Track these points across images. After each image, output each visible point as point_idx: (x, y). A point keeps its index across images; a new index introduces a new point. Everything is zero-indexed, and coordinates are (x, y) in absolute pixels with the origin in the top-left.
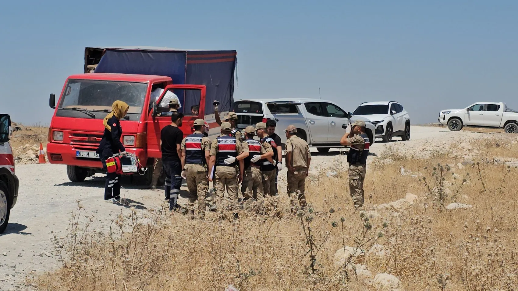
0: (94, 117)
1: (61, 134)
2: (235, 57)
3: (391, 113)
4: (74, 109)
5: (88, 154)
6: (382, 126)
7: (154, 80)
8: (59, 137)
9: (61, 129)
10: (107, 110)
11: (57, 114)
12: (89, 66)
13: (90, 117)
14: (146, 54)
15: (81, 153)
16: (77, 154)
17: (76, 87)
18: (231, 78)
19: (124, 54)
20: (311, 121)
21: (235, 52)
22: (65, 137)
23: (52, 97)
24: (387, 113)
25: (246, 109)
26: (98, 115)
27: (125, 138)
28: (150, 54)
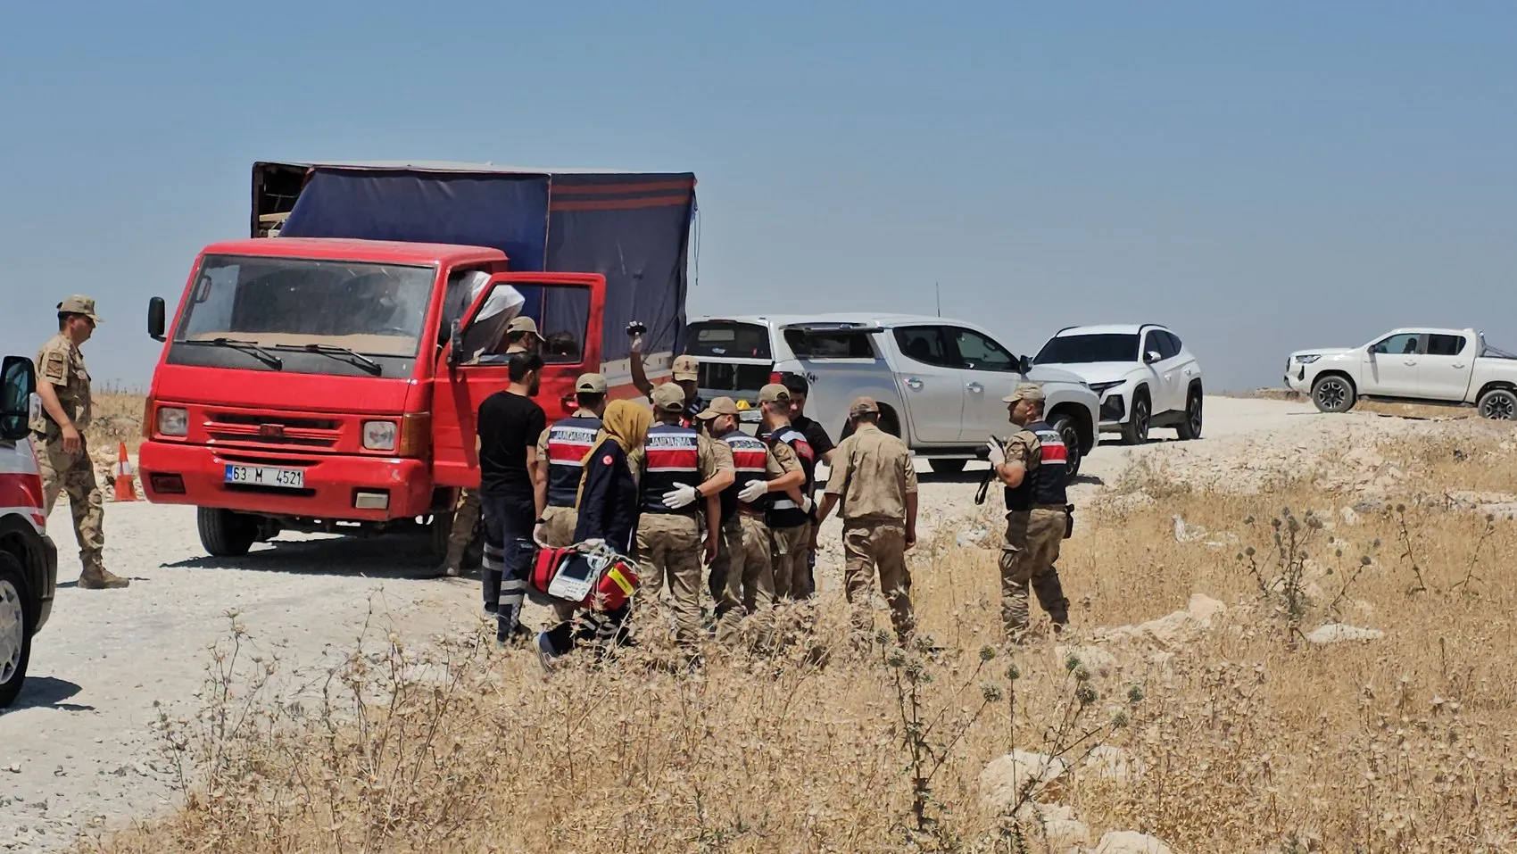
0: (277, 365)
1: (181, 414)
2: (692, 193)
3: (1146, 358)
4: (220, 343)
5: (259, 475)
6: (1120, 397)
7: (447, 256)
8: (176, 424)
9: (180, 402)
10: (316, 346)
11: (170, 358)
12: (263, 218)
13: (266, 366)
14: (430, 183)
15: (241, 472)
16: (229, 475)
17: (227, 280)
18: (680, 253)
19: (365, 180)
20: (912, 381)
21: (690, 178)
22: (194, 423)
23: (157, 308)
24: (1135, 359)
25: (721, 344)
26: (289, 360)
27: (370, 427)
28: (443, 184)
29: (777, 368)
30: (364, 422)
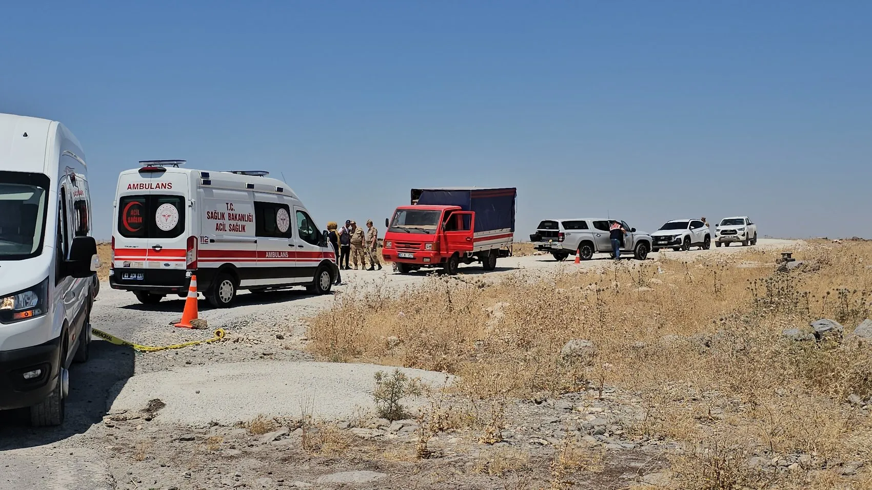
0: (409, 232)
1: (390, 243)
2: (516, 192)
3: (690, 228)
4: (398, 228)
5: (405, 255)
6: (680, 238)
7: (445, 208)
8: (389, 244)
9: (390, 240)
10: (417, 228)
11: (389, 231)
12: (413, 201)
13: (407, 232)
14: (446, 192)
15: (402, 254)
16: (399, 255)
17: (403, 214)
18: (512, 206)
19: (434, 193)
20: (598, 234)
21: (515, 189)
22: (392, 244)
23: (387, 220)
24: (686, 228)
25: (547, 226)
26: (411, 231)
27: (427, 245)
28: (449, 193)
29: (560, 232)
30: (425, 244)
